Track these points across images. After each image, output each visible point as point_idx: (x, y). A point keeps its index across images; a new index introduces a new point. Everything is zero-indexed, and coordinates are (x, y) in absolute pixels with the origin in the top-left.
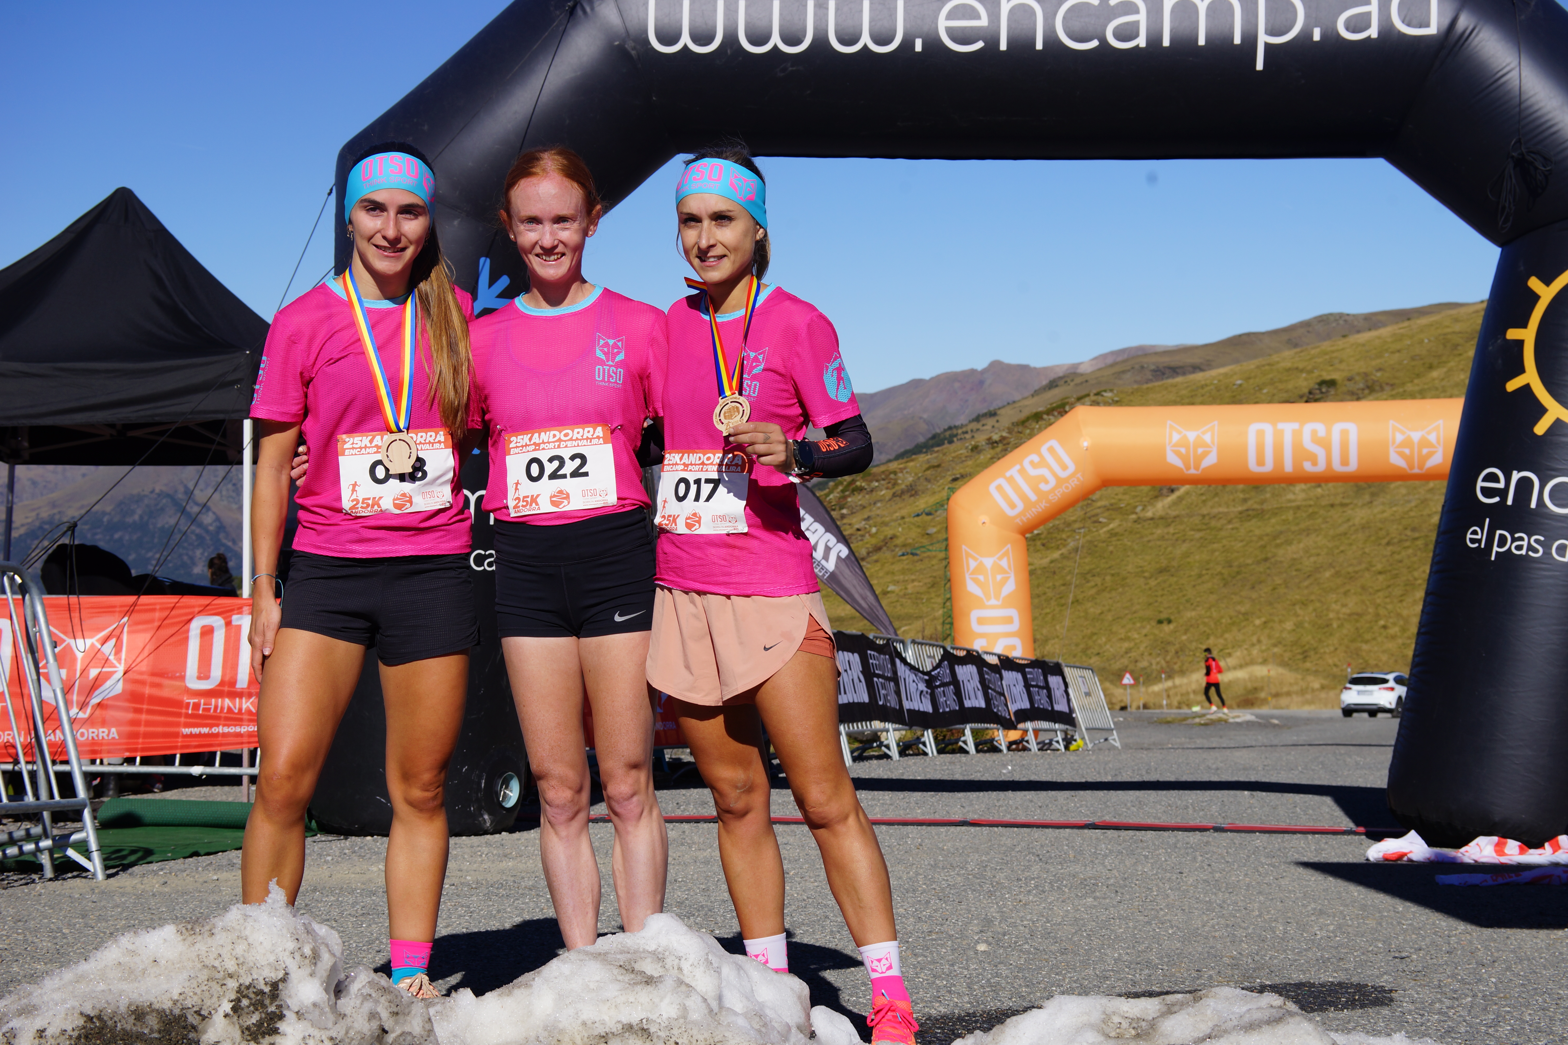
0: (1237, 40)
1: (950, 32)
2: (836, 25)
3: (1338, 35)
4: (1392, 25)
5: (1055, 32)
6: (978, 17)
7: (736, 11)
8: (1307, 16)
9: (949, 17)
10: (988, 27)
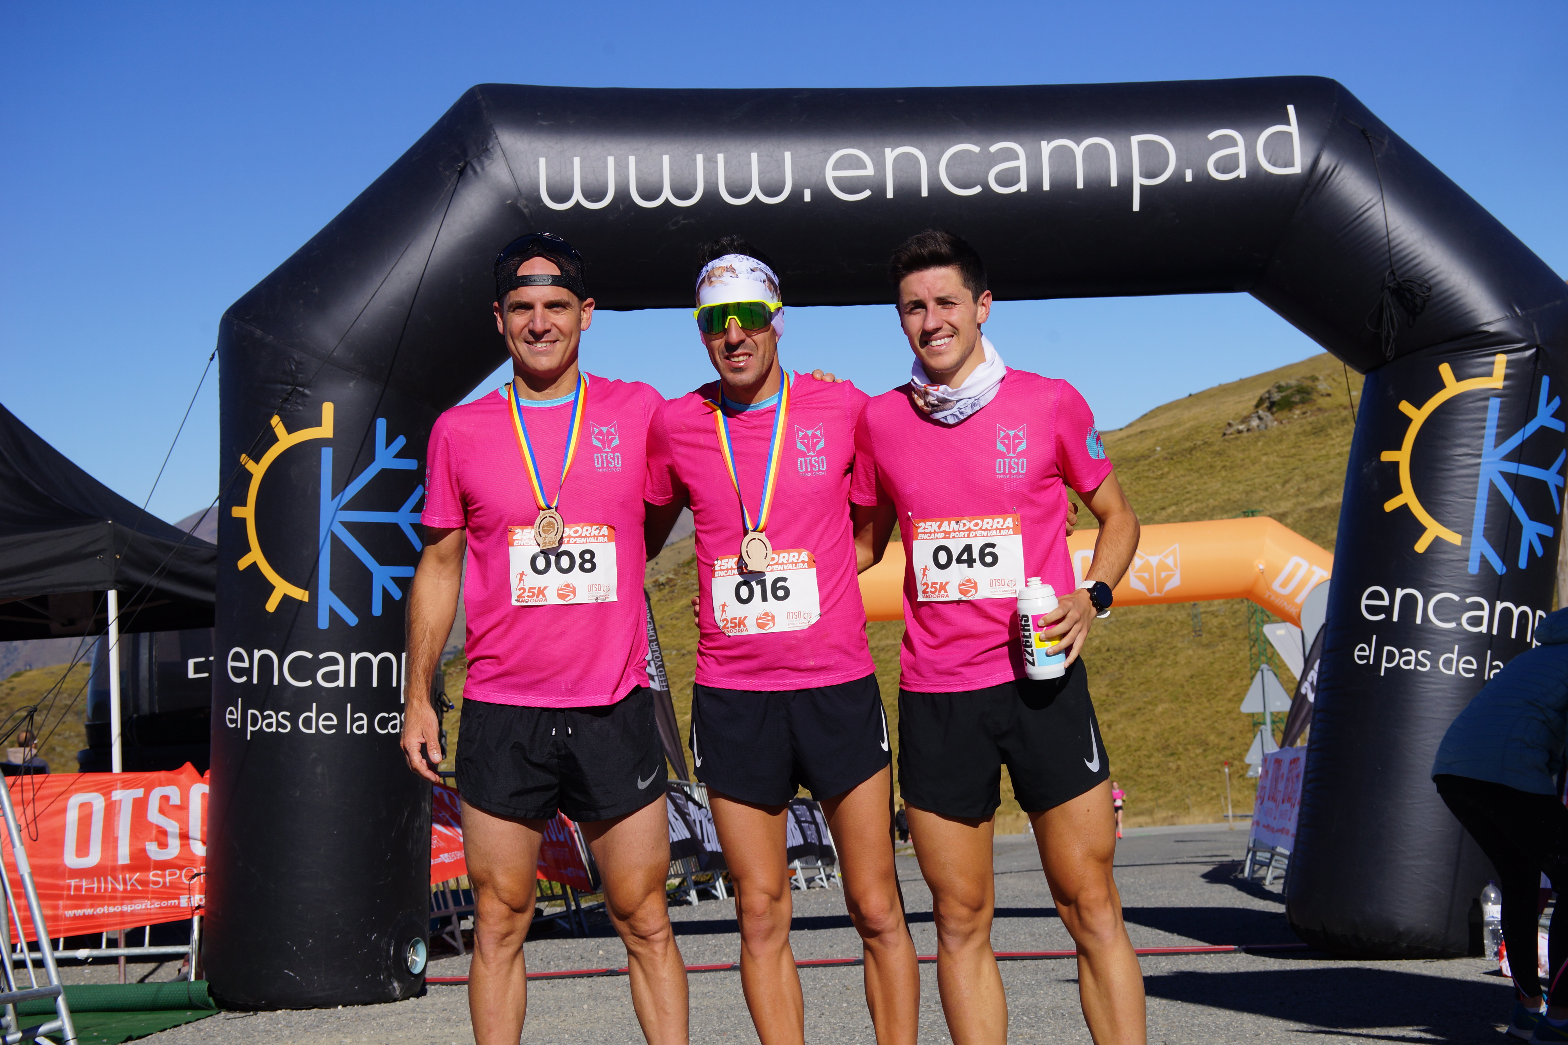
0: (1114, 183)
1: (837, 181)
2: (726, 178)
3: (1209, 175)
4: (1259, 165)
5: (939, 179)
6: (864, 167)
7: (627, 167)
8: (1178, 159)
9: (836, 167)
10: (874, 176)
